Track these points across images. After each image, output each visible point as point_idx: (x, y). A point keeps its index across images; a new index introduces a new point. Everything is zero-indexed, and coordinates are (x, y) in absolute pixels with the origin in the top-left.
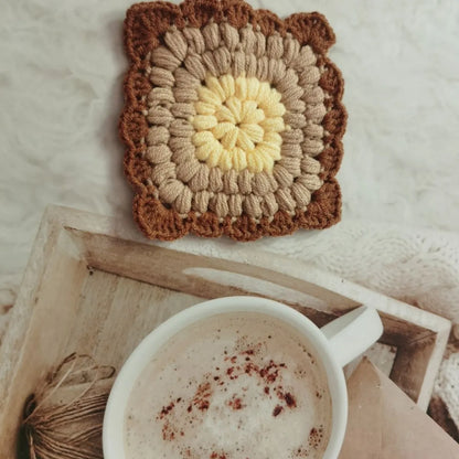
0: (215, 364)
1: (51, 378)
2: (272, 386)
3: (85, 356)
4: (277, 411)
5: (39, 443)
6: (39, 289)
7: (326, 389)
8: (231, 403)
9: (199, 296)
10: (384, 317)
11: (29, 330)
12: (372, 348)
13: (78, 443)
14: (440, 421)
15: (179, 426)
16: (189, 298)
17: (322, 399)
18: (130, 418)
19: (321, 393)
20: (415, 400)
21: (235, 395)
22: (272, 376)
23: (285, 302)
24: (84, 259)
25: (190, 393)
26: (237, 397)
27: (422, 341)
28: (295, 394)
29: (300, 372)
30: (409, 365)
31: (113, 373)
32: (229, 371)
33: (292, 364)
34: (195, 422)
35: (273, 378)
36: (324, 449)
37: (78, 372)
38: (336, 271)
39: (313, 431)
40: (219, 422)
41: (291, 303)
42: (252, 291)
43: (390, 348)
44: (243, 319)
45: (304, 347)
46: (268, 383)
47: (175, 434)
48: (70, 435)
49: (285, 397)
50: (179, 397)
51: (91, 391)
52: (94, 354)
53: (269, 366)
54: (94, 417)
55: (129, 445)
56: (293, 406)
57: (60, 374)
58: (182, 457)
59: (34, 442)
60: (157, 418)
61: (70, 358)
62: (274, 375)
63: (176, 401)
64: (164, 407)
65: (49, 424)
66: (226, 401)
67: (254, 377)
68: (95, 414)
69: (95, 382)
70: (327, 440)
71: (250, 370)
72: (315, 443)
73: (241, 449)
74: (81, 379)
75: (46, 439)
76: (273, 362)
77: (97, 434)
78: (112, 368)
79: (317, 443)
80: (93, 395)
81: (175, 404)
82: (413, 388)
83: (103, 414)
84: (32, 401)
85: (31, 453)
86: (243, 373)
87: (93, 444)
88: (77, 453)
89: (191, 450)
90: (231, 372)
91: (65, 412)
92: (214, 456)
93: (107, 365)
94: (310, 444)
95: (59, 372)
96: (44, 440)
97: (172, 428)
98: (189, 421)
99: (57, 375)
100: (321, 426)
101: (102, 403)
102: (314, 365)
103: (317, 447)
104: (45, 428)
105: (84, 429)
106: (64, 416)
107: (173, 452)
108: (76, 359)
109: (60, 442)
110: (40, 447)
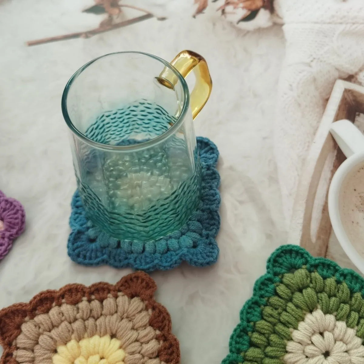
9: (330, 233)
10: (337, 118)
12: (358, 127)
16: (331, 240)
23: (331, 179)
27: (351, 97)
38: (308, 146)
41: (331, 175)
42: (324, 199)
43: (357, 117)
44: (344, 206)
45: (360, 169)
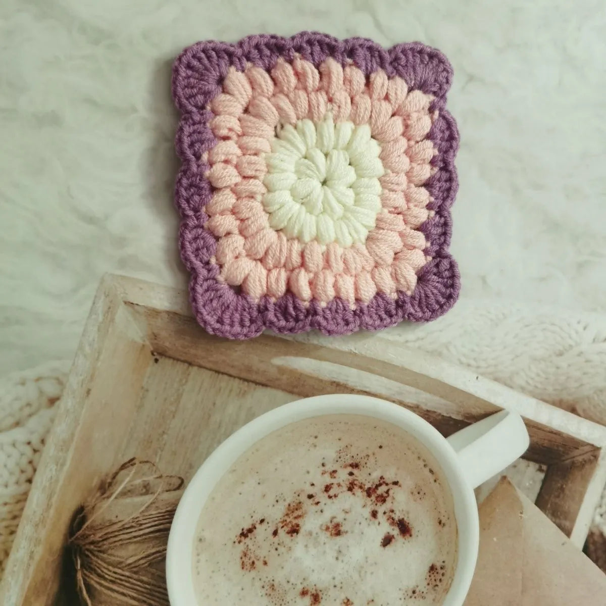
0: (310, 478)
1: (104, 488)
2: (381, 509)
3: (147, 462)
4: (387, 541)
5: (87, 566)
6: (92, 378)
7: (452, 516)
8: (327, 528)
9: (291, 392)
10: (531, 425)
11: (79, 428)
12: (514, 466)
13: (135, 569)
14: (600, 564)
15: (262, 553)
16: (280, 394)
17: (446, 529)
18: (201, 540)
19: (444, 520)
20: (568, 533)
21: (334, 518)
22: (382, 496)
23: (401, 403)
24: (148, 343)
25: (276, 514)
26: (335, 521)
27: (580, 459)
28: (411, 520)
29: (419, 493)
30: (562, 489)
31: (181, 485)
32: (327, 488)
33: (408, 483)
34: (282, 549)
35: (382, 499)
36: (446, 591)
37: (138, 481)
38: (469, 365)
39: (432, 568)
40: (313, 551)
41: (410, 405)
42: (359, 388)
43: (537, 466)
44: (346, 423)
45: (424, 461)
46: (376, 505)
47: (256, 562)
48: (127, 559)
49: (397, 523)
50: (263, 518)
51: (154, 505)
52: (157, 460)
53: (378, 483)
54: (156, 538)
55: (198, 573)
56: (408, 535)
57: (116, 483)
58: (264, 592)
59: (82, 566)
60: (234, 542)
61: (129, 464)
62: (385, 495)
63: (259, 522)
64: (243, 530)
65: (100, 544)
66: (322, 525)
67: (358, 496)
68: (157, 534)
69: (159, 494)
70: (450, 582)
71: (354, 488)
72: (434, 583)
73: (339, 586)
74: (142, 490)
75: (97, 562)
76: (384, 479)
77: (160, 558)
78: (180, 478)
79: (438, 583)
80: (156, 510)
81: (257, 526)
82: (566, 518)
83: (168, 534)
84: (81, 515)
85: (78, 579)
86: (344, 491)
87: (154, 570)
88: (134, 582)
89: (276, 583)
90: (330, 489)
91: (121, 530)
92: (304, 593)
93: (173, 474)
94: (428, 584)
95: (115, 481)
96: (94, 563)
97: (252, 555)
98: (274, 548)
99: (113, 484)
100: (444, 562)
101: (166, 520)
102: (437, 484)
103: (436, 588)
104: (95, 549)
105: (144, 552)
106: (119, 535)
107: (253, 585)
108: (136, 466)
109: (114, 566)
110: (90, 572)
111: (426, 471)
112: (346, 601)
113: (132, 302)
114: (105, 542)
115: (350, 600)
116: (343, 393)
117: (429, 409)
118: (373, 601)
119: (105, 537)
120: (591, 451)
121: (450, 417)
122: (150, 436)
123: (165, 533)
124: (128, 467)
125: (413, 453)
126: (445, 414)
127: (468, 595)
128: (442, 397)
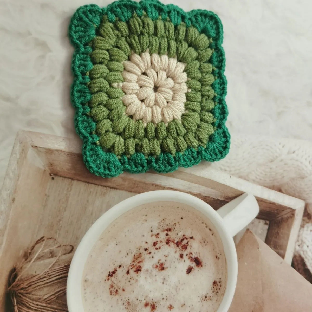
0: (145, 239)
1: (27, 256)
2: (185, 253)
3: (51, 238)
4: (189, 270)
5: (21, 303)
6: (15, 191)
7: (222, 253)
8: (157, 267)
9: (131, 192)
10: (260, 201)
11: (9, 221)
12: (252, 223)
13: (49, 301)
14: (300, 271)
15: (121, 285)
16: (124, 193)
17: (220, 260)
18: (86, 281)
19: (218, 256)
20: (283, 257)
21: (160, 260)
22: (185, 245)
23: (191, 193)
24: (47, 168)
25: (128, 261)
26: (161, 262)
27: (286, 216)
28: (201, 257)
29: (204, 242)
30: (278, 233)
31: (72, 250)
32: (155, 244)
33: (198, 237)
34: (132, 281)
35: (185, 247)
36: (223, 294)
37: (47, 250)
38: (225, 170)
39: (215, 283)
40: (149, 280)
41: (196, 194)
42: (168, 186)
43: (264, 222)
44: (162, 206)
45: (206, 224)
46: (182, 251)
47: (119, 290)
48: (43, 296)
49: (194, 260)
50: (120, 264)
51: (57, 264)
52: (57, 237)
53: (182, 239)
54: (60, 282)
55: (86, 300)
56: (200, 266)
57: (34, 253)
58: (124, 307)
59: (17, 303)
60: (105, 280)
61: (41, 241)
62: (186, 245)
63: (118, 267)
64: (109, 272)
65: (27, 289)
66: (153, 265)
67: (172, 247)
68: (60, 280)
69: (60, 257)
70: (224, 289)
71: (169, 242)
72: (216, 291)
73: (165, 298)
74: (49, 255)
75: (26, 300)
76: (185, 236)
77: (62, 294)
78: (71, 246)
79: (218, 291)
80: (58, 266)
81: (118, 269)
82: (281, 249)
83: (67, 279)
84: (14, 273)
85: (15, 310)
86: (164, 245)
87: (60, 301)
88: (49, 309)
89: (130, 301)
90: (156, 244)
91: (39, 280)
92: (146, 305)
93: (67, 244)
94: (213, 292)
95: (33, 251)
96: (24, 300)
97: (116, 286)
98: (128, 281)
99: (32, 253)
100: (220, 279)
101: (65, 272)
102: (213, 236)
103: (218, 293)
104: (24, 292)
105: (53, 291)
106: (38, 283)
107: (118, 304)
108: (45, 241)
109: (36, 301)
110: (22, 306)
111: (207, 229)
112: (170, 306)
113: (36, 146)
114: (30, 288)
115: (172, 305)
116: (159, 189)
117: (206, 195)
118: (184, 304)
119: (30, 285)
120: (291, 212)
121: (218, 199)
122: (52, 223)
123: (65, 279)
124: (40, 242)
125: (199, 220)
126: (215, 198)
127: (235, 295)
128: (212, 188)
